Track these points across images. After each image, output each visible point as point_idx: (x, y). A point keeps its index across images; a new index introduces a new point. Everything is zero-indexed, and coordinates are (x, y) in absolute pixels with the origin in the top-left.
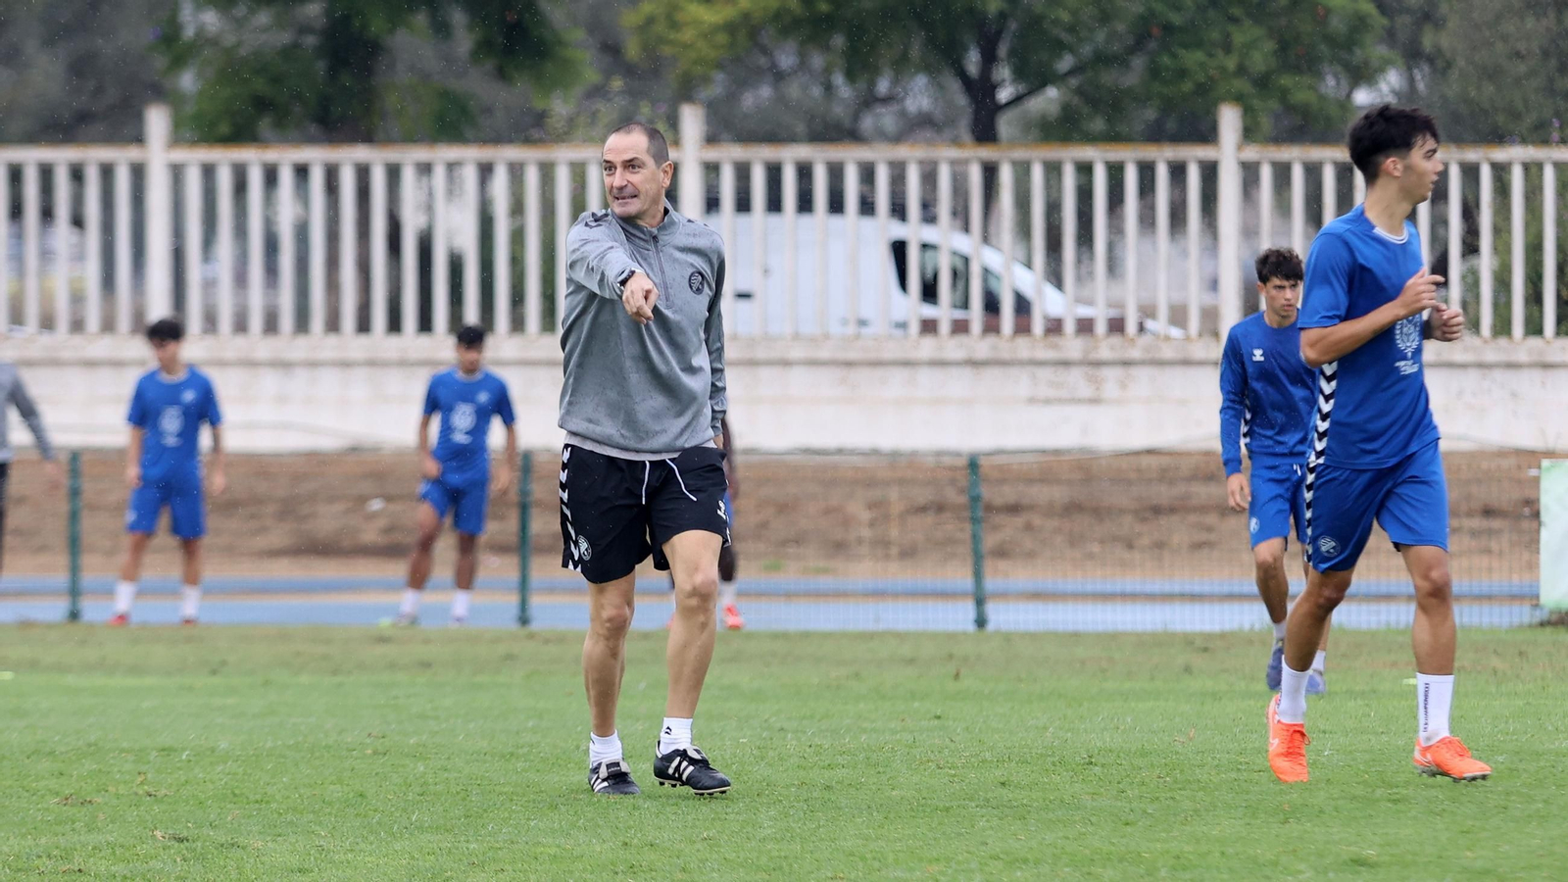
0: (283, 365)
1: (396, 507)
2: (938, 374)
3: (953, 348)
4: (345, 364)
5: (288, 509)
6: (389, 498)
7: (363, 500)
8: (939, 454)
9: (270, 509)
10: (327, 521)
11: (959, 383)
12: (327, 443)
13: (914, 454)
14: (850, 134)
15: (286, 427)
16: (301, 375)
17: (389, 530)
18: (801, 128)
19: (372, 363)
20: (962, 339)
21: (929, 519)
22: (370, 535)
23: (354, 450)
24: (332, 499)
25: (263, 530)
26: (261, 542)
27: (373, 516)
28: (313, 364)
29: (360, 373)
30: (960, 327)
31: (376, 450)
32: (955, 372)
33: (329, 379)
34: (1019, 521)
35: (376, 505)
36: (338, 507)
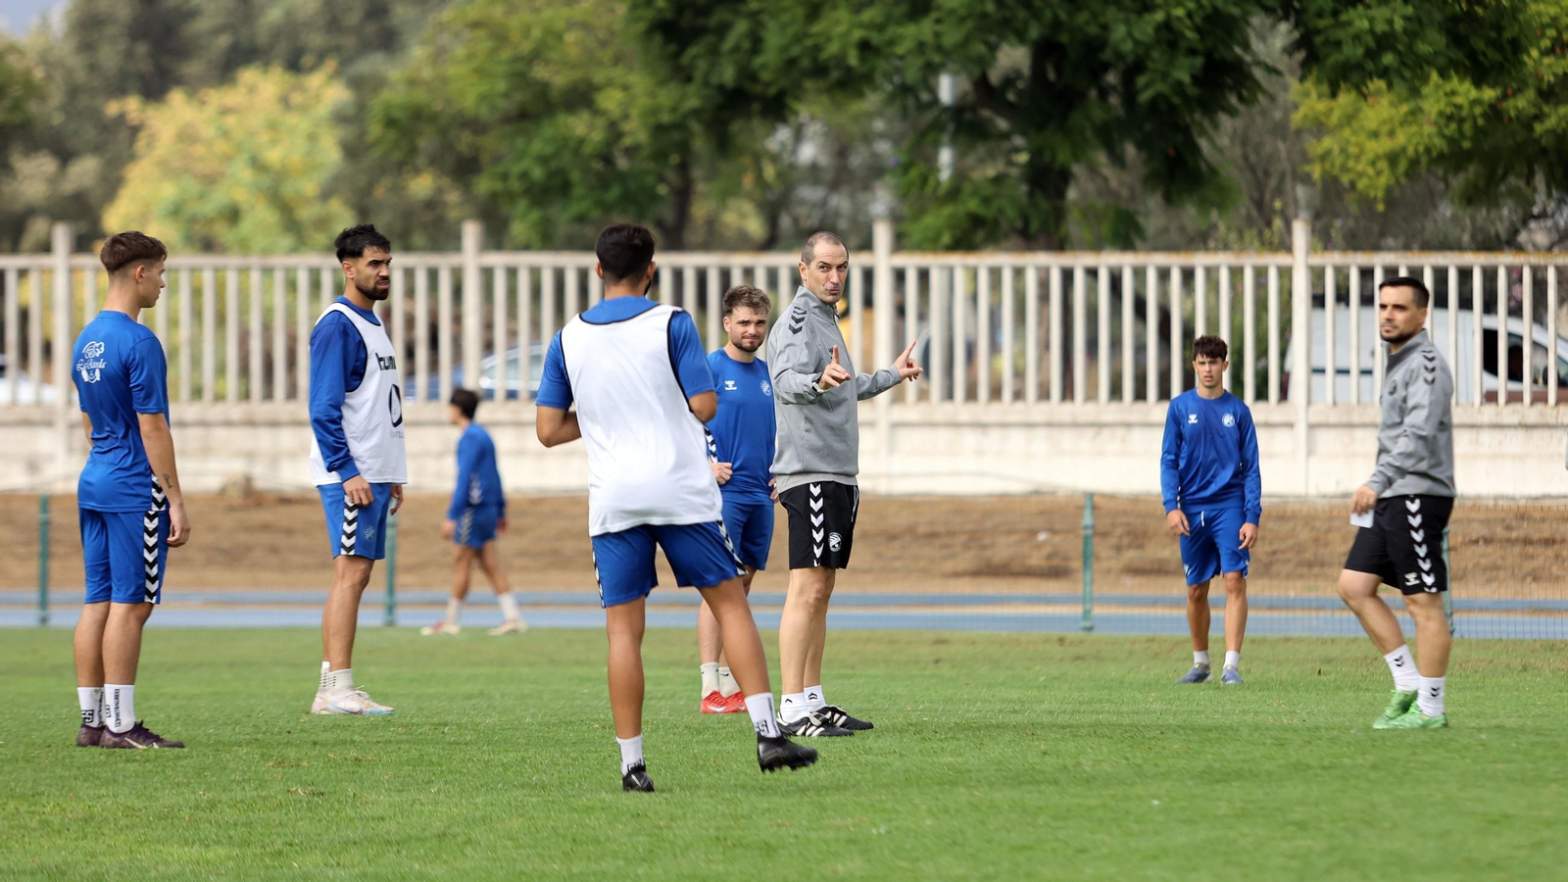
0: (981, 426)
1: (1057, 539)
2: (1498, 435)
3: (1508, 414)
4: (1030, 426)
5: (974, 538)
6: (1052, 531)
7: (1033, 533)
8: (1496, 498)
9: (963, 538)
10: (1003, 549)
11: (1515, 441)
12: (1015, 487)
13: (1478, 497)
14: (1511, 243)
15: (981, 474)
16: (995, 434)
17: (1049, 557)
18: (1466, 238)
19: (1049, 425)
20: (1517, 406)
21: (1481, 548)
22: (1036, 560)
23: (1037, 493)
24: (1009, 532)
25: (953, 556)
26: (949, 566)
27: (1039, 546)
28: (1004, 425)
29: (1041, 433)
30: (1514, 398)
31: (1053, 493)
32: (1510, 433)
33: (1017, 436)
34: (1550, 552)
35: (1042, 537)
36: (1013, 538)
